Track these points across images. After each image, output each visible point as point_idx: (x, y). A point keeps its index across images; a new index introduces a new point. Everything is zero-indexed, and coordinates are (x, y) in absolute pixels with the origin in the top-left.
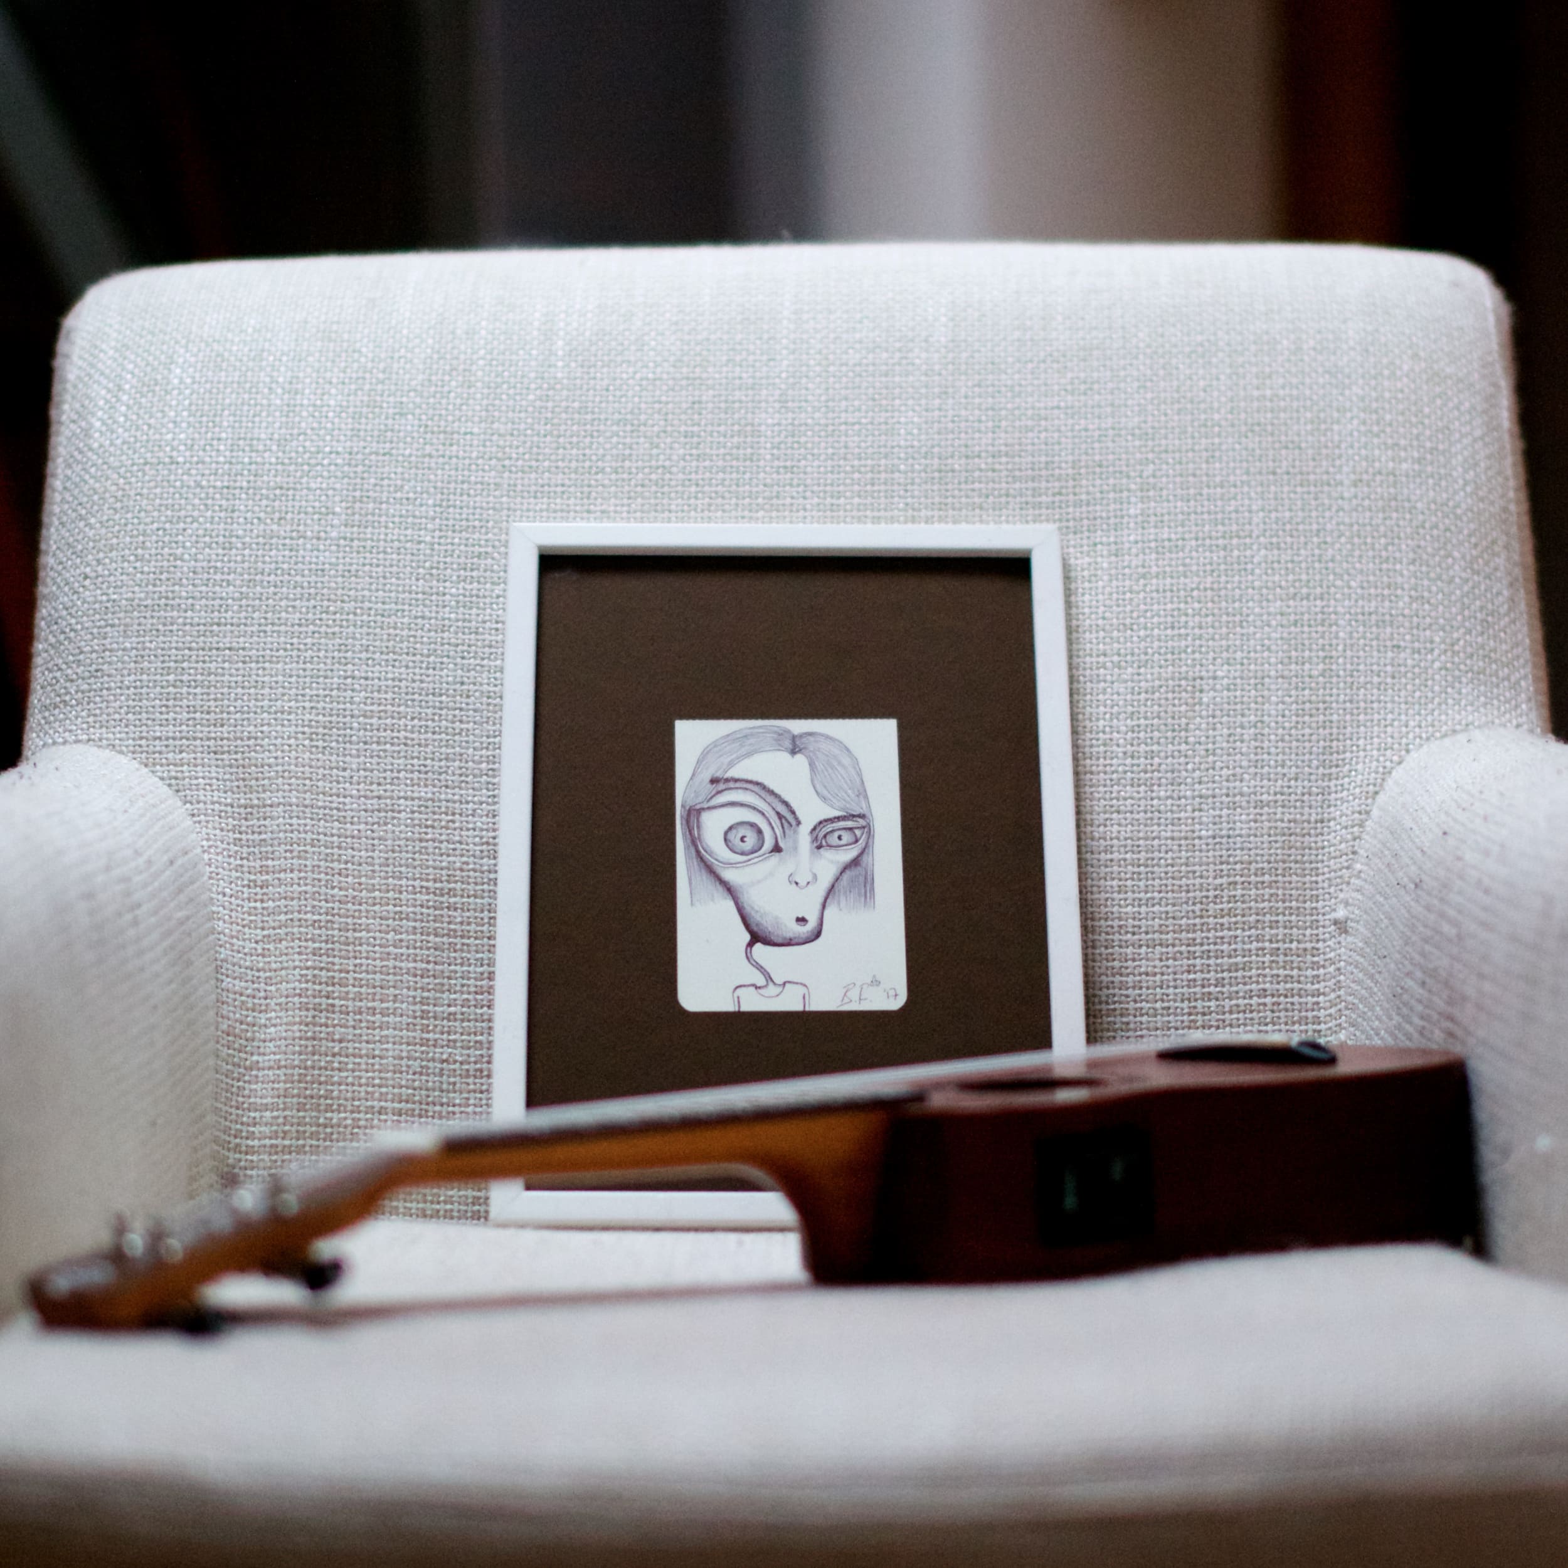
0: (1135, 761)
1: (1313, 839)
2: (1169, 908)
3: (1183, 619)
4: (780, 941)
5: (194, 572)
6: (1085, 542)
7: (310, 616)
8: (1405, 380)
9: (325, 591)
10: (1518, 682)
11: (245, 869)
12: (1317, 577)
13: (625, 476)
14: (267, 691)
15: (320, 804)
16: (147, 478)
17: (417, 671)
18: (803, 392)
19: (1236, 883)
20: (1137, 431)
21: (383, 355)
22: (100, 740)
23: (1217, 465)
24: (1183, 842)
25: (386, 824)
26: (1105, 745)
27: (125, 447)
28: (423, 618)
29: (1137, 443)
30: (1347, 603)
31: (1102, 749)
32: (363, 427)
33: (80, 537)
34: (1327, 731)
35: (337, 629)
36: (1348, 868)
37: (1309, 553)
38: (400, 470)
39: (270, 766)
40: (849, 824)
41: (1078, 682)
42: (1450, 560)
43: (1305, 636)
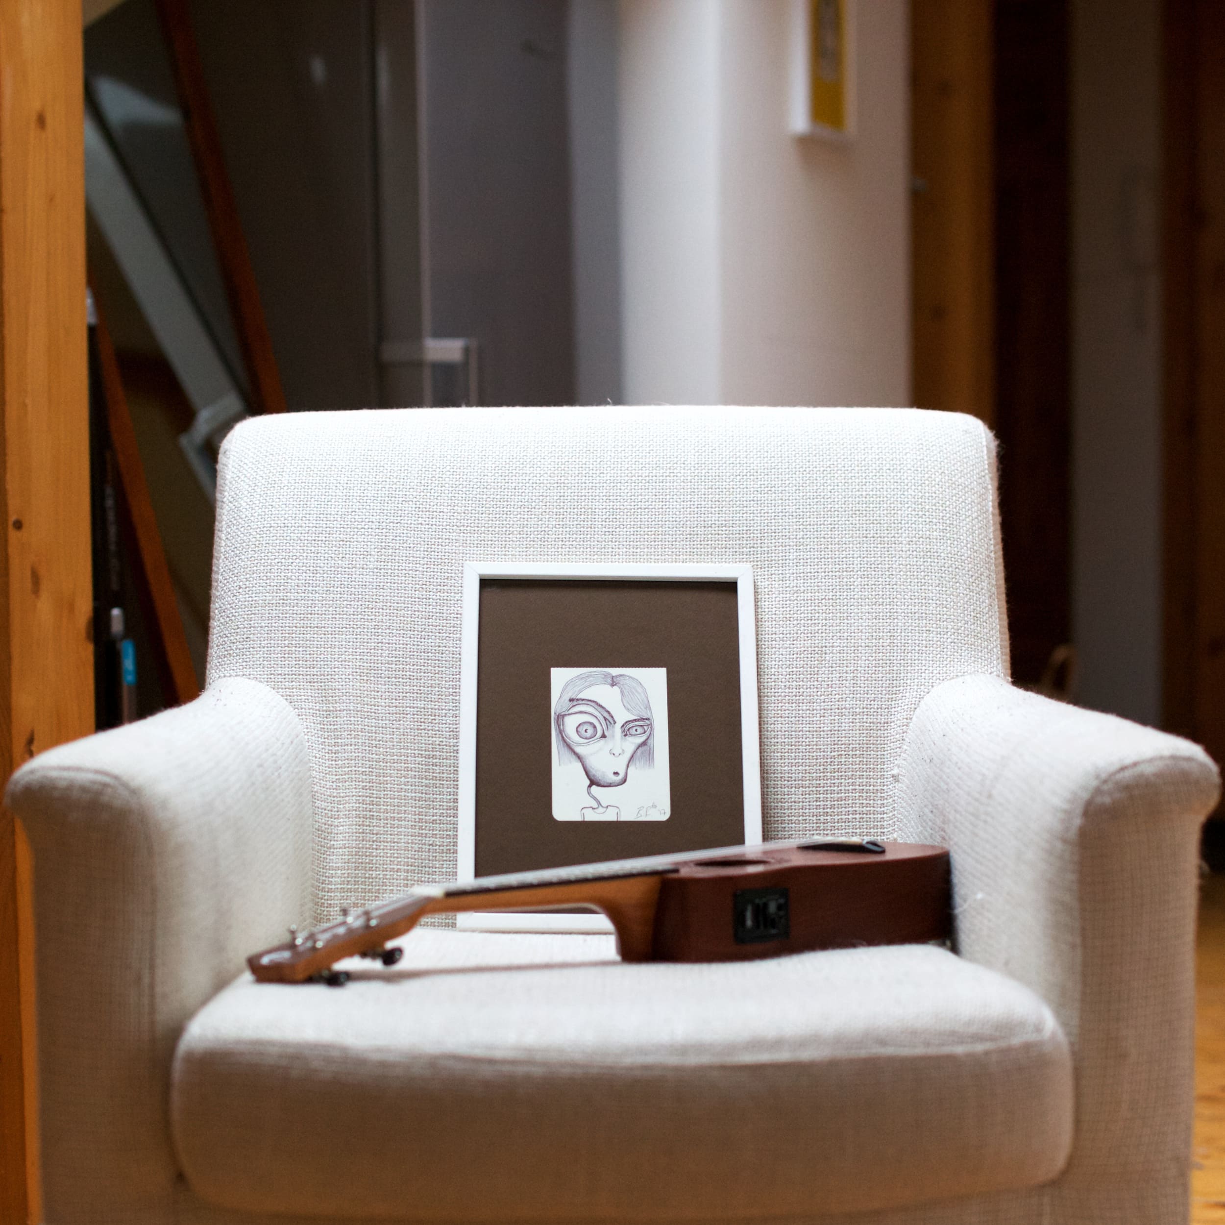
0: (791, 691)
1: (882, 732)
2: (807, 768)
3: (817, 615)
4: (605, 784)
5: (298, 586)
6: (766, 573)
7: (359, 610)
8: (937, 486)
9: (367, 597)
10: (992, 649)
11: (326, 744)
12: (888, 593)
13: (524, 536)
14: (337, 650)
15: (365, 710)
16: (272, 535)
17: (416, 639)
18: (619, 491)
19: (841, 755)
20: (794, 514)
21: (396, 469)
22: (250, 675)
23: (836, 532)
24: (815, 733)
25: (400, 721)
26: (775, 682)
27: (260, 517)
28: (418, 611)
29: (794, 520)
30: (903, 607)
31: (773, 684)
32: (386, 508)
33: (236, 566)
34: (891, 675)
35: (373, 617)
36: (900, 748)
37: (884, 580)
38: (405, 532)
39: (339, 690)
40: (641, 723)
41: (762, 648)
42: (958, 584)
43: (880, 624)
